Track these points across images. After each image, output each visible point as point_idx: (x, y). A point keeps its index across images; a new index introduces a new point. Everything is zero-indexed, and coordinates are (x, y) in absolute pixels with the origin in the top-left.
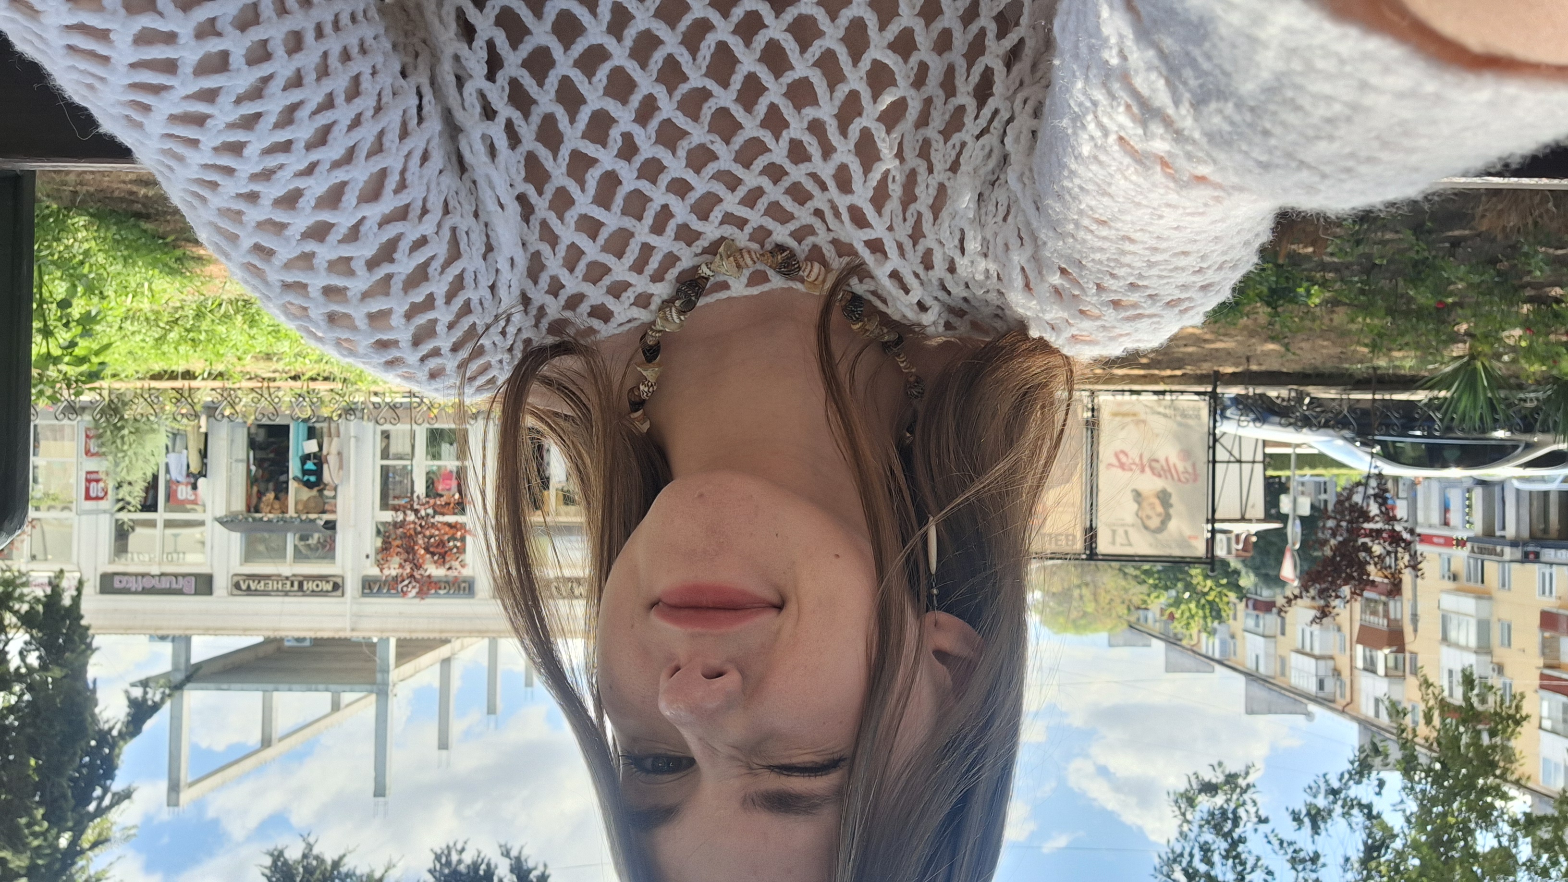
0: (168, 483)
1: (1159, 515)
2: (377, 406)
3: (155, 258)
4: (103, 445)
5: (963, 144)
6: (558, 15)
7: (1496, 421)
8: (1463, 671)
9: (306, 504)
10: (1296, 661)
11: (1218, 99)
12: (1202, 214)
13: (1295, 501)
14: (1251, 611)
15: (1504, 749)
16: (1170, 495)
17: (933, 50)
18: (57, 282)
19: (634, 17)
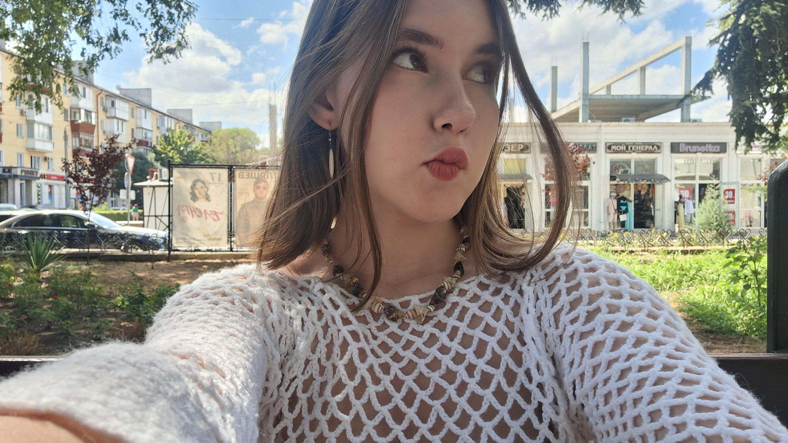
0: (694, 198)
1: (197, 189)
2: (591, 238)
3: (702, 311)
4: (726, 217)
5: (303, 373)
6: (507, 436)
7: (26, 239)
8: (41, 112)
9: (625, 189)
10: (126, 116)
11: (176, 397)
12: (183, 340)
13: (128, 197)
14: (149, 141)
15: (19, 73)
16: (191, 199)
17: (319, 421)
18: (751, 298)
19: (469, 435)
